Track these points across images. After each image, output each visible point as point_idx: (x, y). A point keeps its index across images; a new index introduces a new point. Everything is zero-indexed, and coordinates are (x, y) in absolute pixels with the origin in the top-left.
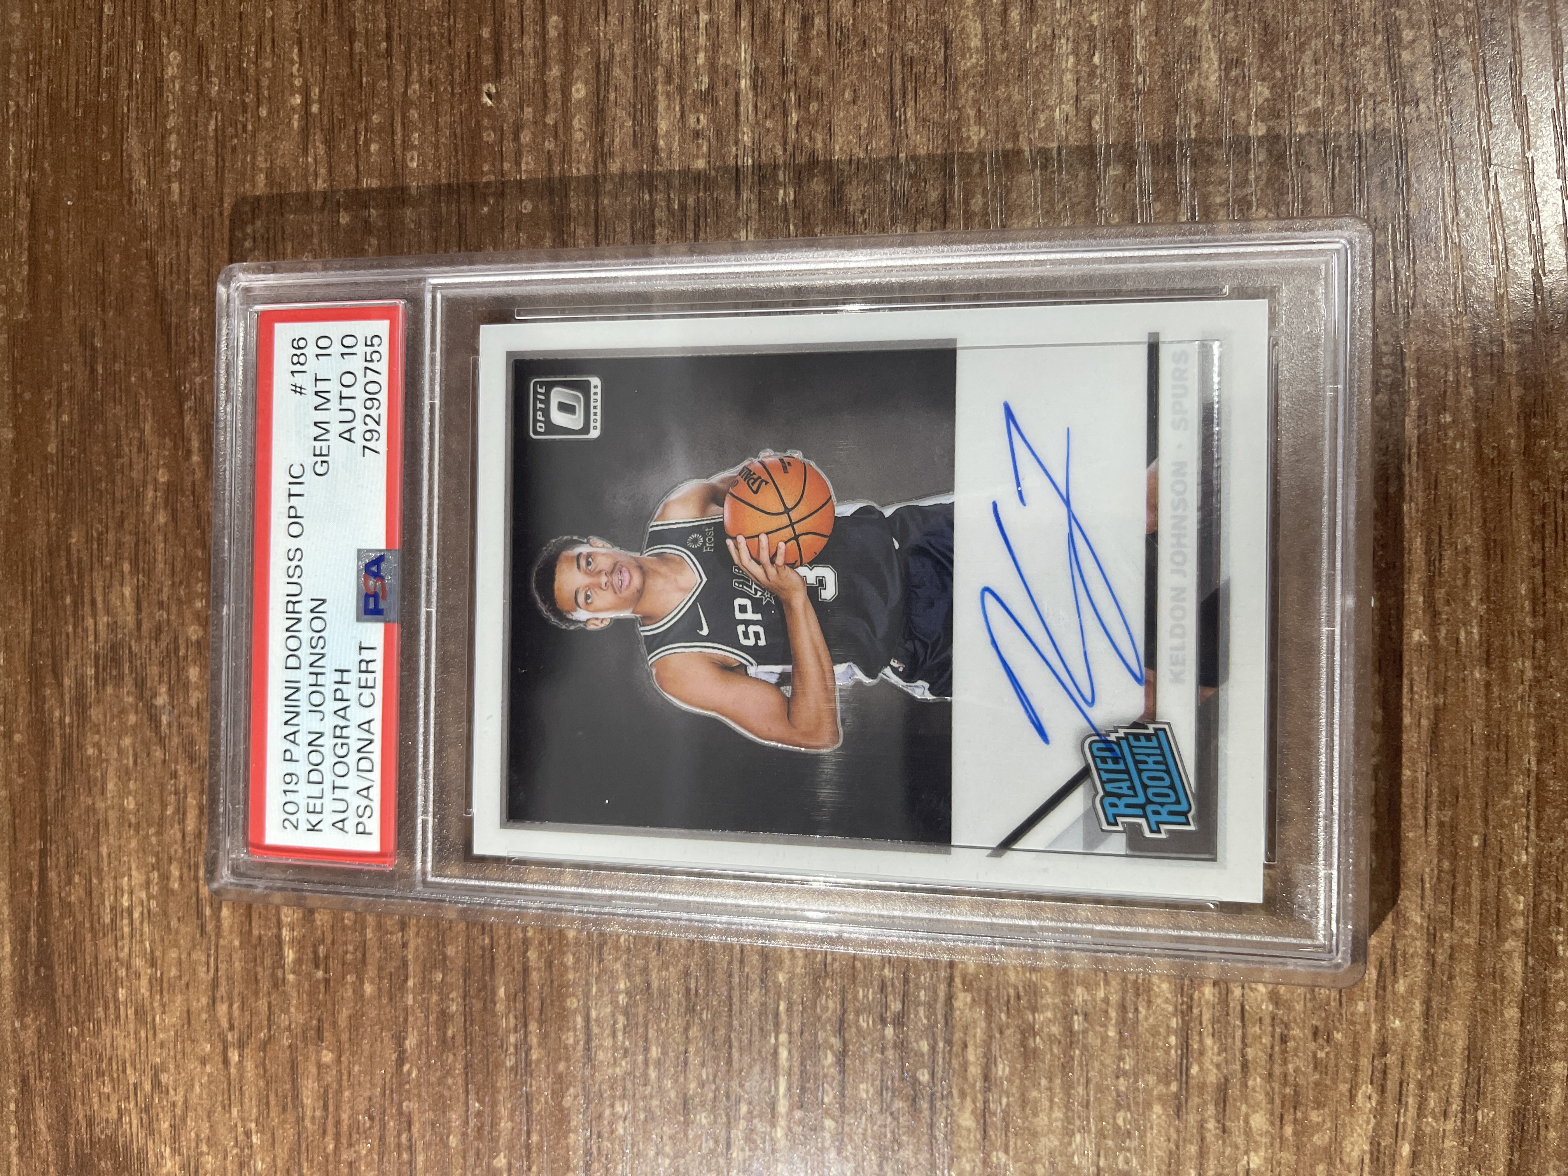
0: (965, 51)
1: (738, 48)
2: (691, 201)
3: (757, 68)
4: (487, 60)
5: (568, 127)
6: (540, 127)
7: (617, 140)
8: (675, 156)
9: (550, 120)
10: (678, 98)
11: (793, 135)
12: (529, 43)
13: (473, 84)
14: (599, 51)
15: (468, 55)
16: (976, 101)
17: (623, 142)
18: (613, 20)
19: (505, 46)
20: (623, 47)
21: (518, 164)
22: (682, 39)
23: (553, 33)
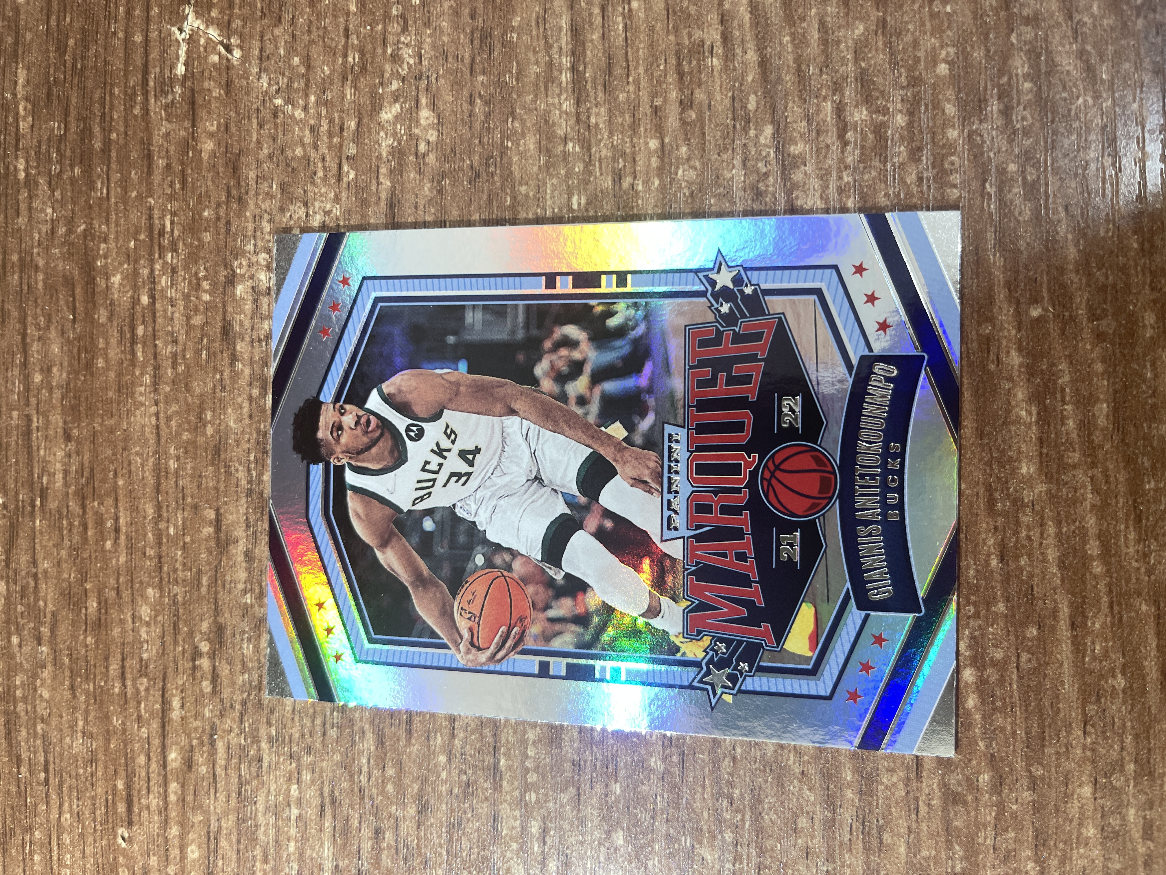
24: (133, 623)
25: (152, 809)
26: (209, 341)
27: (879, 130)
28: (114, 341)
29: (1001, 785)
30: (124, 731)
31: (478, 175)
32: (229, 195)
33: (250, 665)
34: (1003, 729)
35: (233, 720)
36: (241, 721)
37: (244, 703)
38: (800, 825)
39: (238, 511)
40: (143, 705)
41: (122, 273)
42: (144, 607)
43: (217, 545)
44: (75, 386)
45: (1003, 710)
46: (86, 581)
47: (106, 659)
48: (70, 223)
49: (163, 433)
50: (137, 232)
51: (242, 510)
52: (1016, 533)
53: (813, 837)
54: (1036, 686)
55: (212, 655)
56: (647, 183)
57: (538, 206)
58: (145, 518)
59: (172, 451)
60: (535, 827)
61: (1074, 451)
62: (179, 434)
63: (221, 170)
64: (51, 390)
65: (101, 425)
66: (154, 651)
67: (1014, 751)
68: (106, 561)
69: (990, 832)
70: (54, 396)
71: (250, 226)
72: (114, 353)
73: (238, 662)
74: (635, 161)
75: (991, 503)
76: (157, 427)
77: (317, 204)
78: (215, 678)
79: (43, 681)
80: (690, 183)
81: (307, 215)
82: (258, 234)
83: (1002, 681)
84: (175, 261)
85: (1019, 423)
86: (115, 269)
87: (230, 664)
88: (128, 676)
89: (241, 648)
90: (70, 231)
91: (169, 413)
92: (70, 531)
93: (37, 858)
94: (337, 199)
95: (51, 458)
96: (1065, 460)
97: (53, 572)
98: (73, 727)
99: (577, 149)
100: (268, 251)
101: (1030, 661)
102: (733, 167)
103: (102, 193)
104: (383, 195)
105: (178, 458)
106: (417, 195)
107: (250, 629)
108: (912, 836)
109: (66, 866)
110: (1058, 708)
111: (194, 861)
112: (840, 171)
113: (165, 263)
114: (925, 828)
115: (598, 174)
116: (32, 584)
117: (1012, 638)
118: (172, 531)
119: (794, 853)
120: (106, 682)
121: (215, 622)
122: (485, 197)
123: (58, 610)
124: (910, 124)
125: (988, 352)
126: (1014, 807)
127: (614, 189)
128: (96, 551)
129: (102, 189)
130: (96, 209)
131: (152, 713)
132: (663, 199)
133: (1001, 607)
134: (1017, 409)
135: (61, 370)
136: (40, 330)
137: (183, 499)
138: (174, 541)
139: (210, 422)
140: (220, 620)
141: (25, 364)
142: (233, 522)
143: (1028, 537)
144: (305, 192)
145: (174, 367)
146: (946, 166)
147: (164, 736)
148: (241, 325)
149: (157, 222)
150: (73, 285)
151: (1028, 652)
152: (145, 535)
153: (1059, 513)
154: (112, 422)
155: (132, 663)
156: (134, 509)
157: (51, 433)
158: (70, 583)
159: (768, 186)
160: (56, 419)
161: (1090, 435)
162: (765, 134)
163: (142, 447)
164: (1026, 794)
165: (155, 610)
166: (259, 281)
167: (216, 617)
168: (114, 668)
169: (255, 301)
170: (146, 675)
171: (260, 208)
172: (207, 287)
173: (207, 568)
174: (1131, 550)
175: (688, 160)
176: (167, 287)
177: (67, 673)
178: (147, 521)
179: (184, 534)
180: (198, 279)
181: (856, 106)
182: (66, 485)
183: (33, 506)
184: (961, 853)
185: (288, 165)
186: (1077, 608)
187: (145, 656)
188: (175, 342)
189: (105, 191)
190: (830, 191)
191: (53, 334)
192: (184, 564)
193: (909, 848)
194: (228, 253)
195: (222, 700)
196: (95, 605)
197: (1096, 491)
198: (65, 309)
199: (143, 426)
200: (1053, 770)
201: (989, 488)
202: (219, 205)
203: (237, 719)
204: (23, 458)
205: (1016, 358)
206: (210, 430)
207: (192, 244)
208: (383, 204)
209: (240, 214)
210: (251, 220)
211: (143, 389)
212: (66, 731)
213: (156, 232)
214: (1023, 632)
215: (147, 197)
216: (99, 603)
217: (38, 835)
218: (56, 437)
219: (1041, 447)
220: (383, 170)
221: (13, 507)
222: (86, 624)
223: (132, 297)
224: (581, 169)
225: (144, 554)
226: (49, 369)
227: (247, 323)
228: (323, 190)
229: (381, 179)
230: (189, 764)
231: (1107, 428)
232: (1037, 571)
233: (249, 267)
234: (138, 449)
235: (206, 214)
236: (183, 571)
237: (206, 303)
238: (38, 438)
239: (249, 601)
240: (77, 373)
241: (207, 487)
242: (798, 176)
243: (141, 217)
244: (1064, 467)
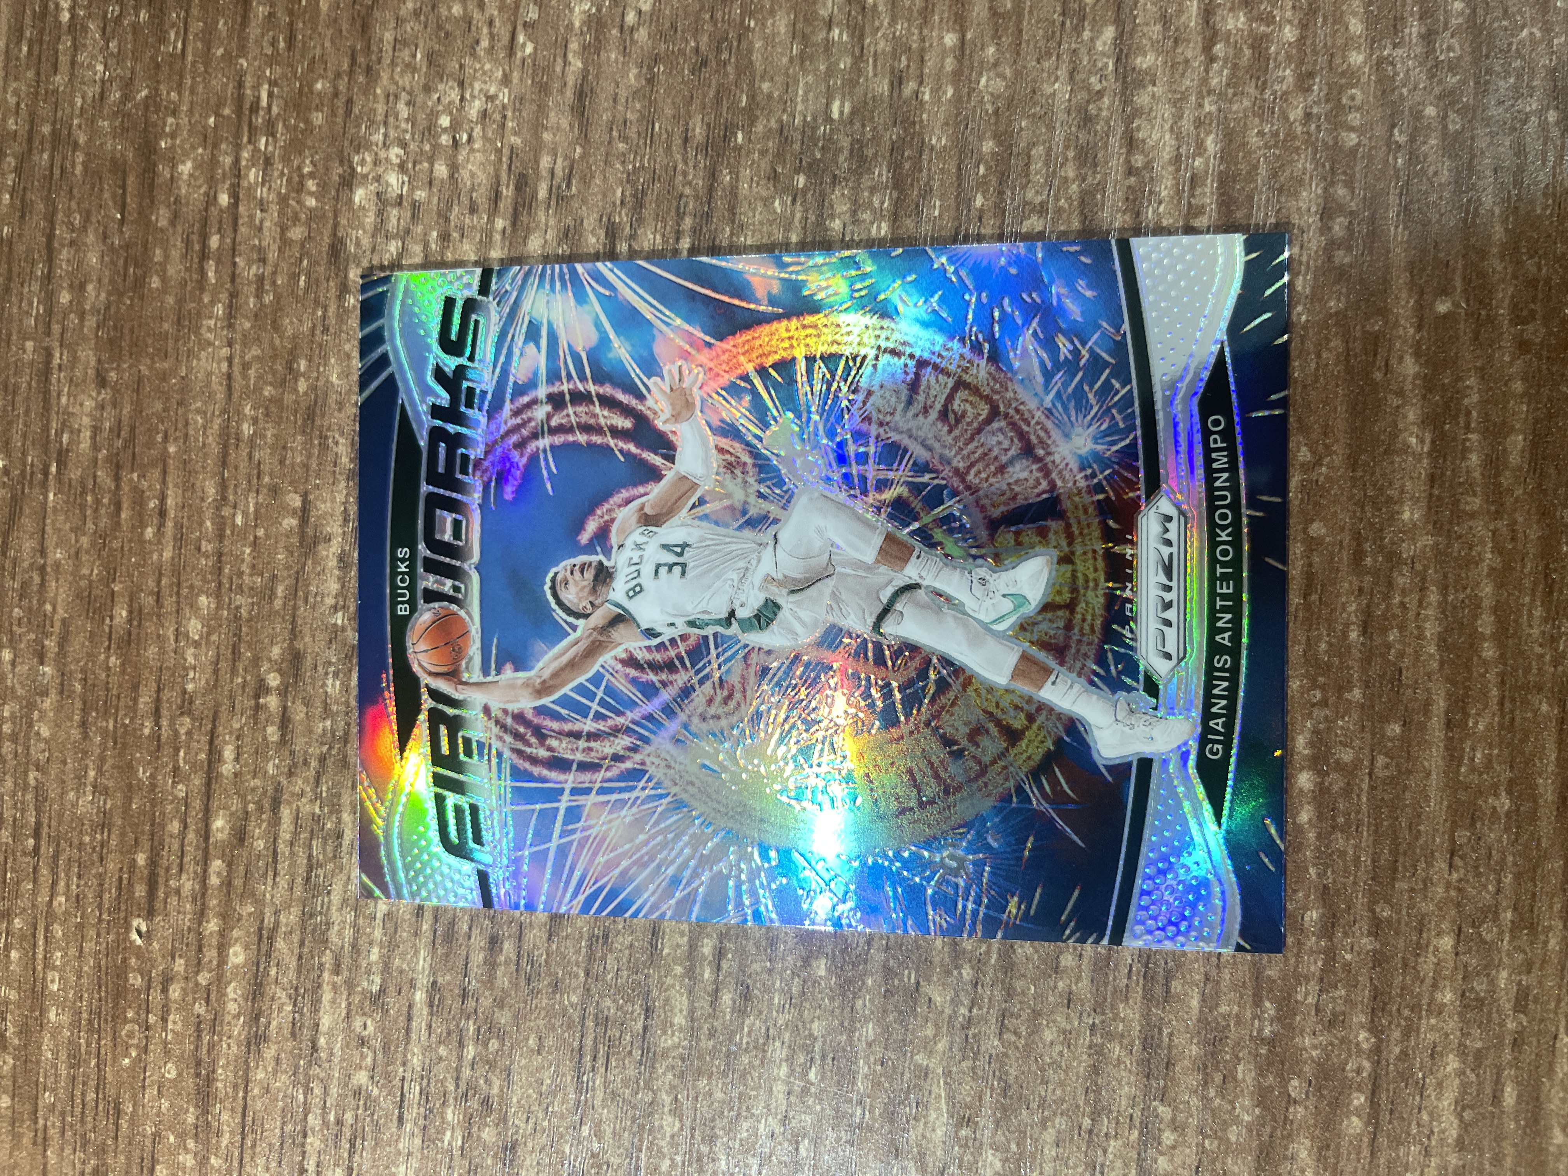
0: (667, 1025)
1: (416, 952)
2: (349, 1117)
3: (434, 983)
4: (140, 891)
5: (222, 994)
6: (191, 985)
7: (274, 1023)
8: (336, 1060)
9: (203, 979)
10: (345, 993)
11: (466, 1073)
12: (188, 885)
13: (122, 915)
14: (262, 913)
15: (120, 879)
16: (673, 1087)
17: (280, 1027)
18: (283, 882)
19: (161, 881)
20: (291, 918)
21: (164, 1020)
22: (355, 925)
23: (214, 881)
24: (176, 641)
25: (183, 895)
26: (310, 263)
27: (1259, 44)
28: (175, 254)
29: (1333, 926)
30: (153, 786)
31: (704, 63)
32: (353, 62)
33: (334, 708)
34: (1343, 854)
35: (306, 781)
36: (317, 783)
37: (322, 759)
38: (1063, 963)
39: (333, 500)
40: (182, 754)
41: (195, 160)
42: (193, 621)
43: (301, 542)
44: (117, 312)
45: (1344, 829)
46: (114, 580)
47: (135, 687)
48: (128, 85)
49: (236, 386)
50: (220, 104)
51: (340, 498)
52: (1387, 597)
53: (1079, 979)
54: (1392, 800)
55: (284, 692)
56: (937, 91)
57: (784, 110)
58: (203, 500)
59: (247, 410)
60: (707, 948)
61: (1475, 495)
62: (258, 389)
63: (345, 26)
64: (82, 316)
65: (151, 368)
66: (203, 682)
67: (1355, 883)
68: (144, 555)
69: (1314, 987)
70: (87, 323)
71: (381, 108)
72: (174, 270)
73: (318, 703)
74: (922, 61)
75: (1358, 556)
76: (229, 377)
77: (477, 86)
78: (285, 722)
79: (43, 713)
80: (995, 97)
81: (462, 99)
82: (391, 120)
83: (1347, 791)
84: (270, 148)
85: (1406, 453)
86: (186, 154)
87: (307, 705)
88: (165, 712)
89: (324, 685)
90: (125, 98)
91: (247, 358)
92: (96, 510)
93: (14, 955)
94: (506, 80)
95: (76, 410)
96: (1462, 507)
97: (68, 565)
98: (80, 778)
99: (845, 38)
100: (403, 145)
101: (1387, 766)
102: (1057, 79)
103: (175, 48)
104: (571, 80)
105: (255, 421)
106: (617, 83)
107: (339, 660)
108: (1209, 986)
109: (54, 968)
110: (1419, 831)
111: (237, 967)
112: (1200, 96)
113: (256, 150)
114: (1228, 977)
115: (871, 74)
116: (37, 579)
117: (1367, 736)
118: (239, 520)
119: (1051, 999)
120: (132, 719)
121: (291, 647)
122: (712, 94)
123: (71, 617)
124: (1301, 39)
125: (1375, 355)
126: (1348, 957)
127: (891, 96)
128: (130, 541)
129: (176, 41)
130: (166, 69)
131: (194, 766)
132: (957, 116)
133: (1357, 694)
134: (1405, 434)
135: (98, 290)
136: (73, 231)
137: (258, 478)
138: (241, 534)
139: (303, 375)
140: (299, 645)
141: (48, 278)
142: (326, 513)
143: (1403, 604)
144: (461, 66)
145: (259, 296)
146: (1344, 101)
147: (208, 795)
148: (358, 244)
149: (248, 92)
150: (124, 172)
151: (1386, 755)
152: (201, 523)
153: (1445, 577)
154: (166, 365)
155: (170, 695)
156: (188, 487)
157: (78, 373)
158: (91, 582)
159: (1100, 109)
160: (88, 356)
161: (1497, 475)
162: (1103, 38)
163: (205, 403)
164: (1364, 940)
165: (209, 626)
166: (388, 184)
167: (291, 640)
168: (145, 701)
169: (380, 213)
170: (189, 713)
171: (397, 84)
172: (314, 189)
173: (285, 573)
174: (1535, 632)
175: (996, 65)
176: (257, 183)
177: (78, 704)
178: (204, 505)
179: (256, 526)
180: (302, 176)
181: (1231, 9)
182: (95, 447)
183: (46, 473)
184: (1272, 1012)
185: (439, 27)
186: (1456, 702)
187: (190, 687)
188: (263, 261)
189: (180, 45)
190: (1184, 122)
191: (91, 238)
192: (253, 567)
193: (1204, 1001)
194: (346, 143)
195: (292, 753)
196: (124, 614)
197: (1498, 549)
198: (110, 203)
199: (210, 374)
200: (1404, 912)
201: (1357, 537)
202: (338, 75)
203: (312, 780)
204: (36, 407)
205: (1410, 365)
206: (302, 386)
207: (296, 127)
208: (569, 93)
209: (368, 90)
210: (382, 99)
211: (212, 323)
212: (70, 784)
213: (247, 105)
214: (1382, 728)
215: (238, 56)
216: (130, 612)
217: (18, 923)
218: (84, 381)
219: (1432, 487)
220: (574, 46)
221: (17, 472)
222: (110, 639)
223: (207, 194)
224: (849, 65)
225: (199, 549)
226: (82, 287)
227: (366, 242)
228: (488, 67)
229: (570, 56)
230: (240, 836)
231: (1520, 469)
232: (1409, 650)
233: (375, 164)
234: (199, 404)
235: (319, 86)
236: (251, 575)
237: (311, 210)
238: (59, 380)
239: (339, 622)
240: (121, 295)
241: (293, 464)
242: (1142, 99)
243: (227, 85)
244: (1458, 515)
